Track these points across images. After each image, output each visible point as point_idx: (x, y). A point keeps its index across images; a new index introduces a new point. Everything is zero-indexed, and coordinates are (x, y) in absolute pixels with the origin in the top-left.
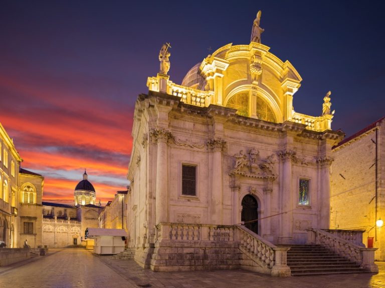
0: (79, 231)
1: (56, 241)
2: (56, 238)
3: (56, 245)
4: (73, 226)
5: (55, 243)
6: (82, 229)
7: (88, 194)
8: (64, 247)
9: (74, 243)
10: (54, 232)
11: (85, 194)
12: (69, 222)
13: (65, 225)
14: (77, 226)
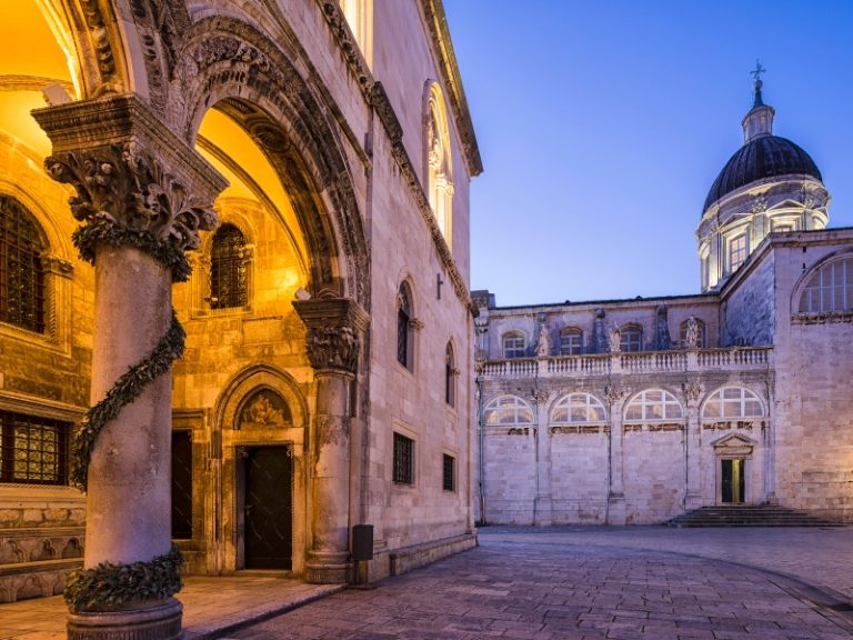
0: (753, 409)
1: (617, 486)
2: (616, 464)
3: (619, 512)
4: (715, 379)
5: (611, 494)
6: (780, 392)
7: (788, 190)
8: (662, 517)
9: (727, 493)
10: (608, 430)
11: (770, 198)
12: (692, 358)
13: (665, 381)
14: (746, 377)
